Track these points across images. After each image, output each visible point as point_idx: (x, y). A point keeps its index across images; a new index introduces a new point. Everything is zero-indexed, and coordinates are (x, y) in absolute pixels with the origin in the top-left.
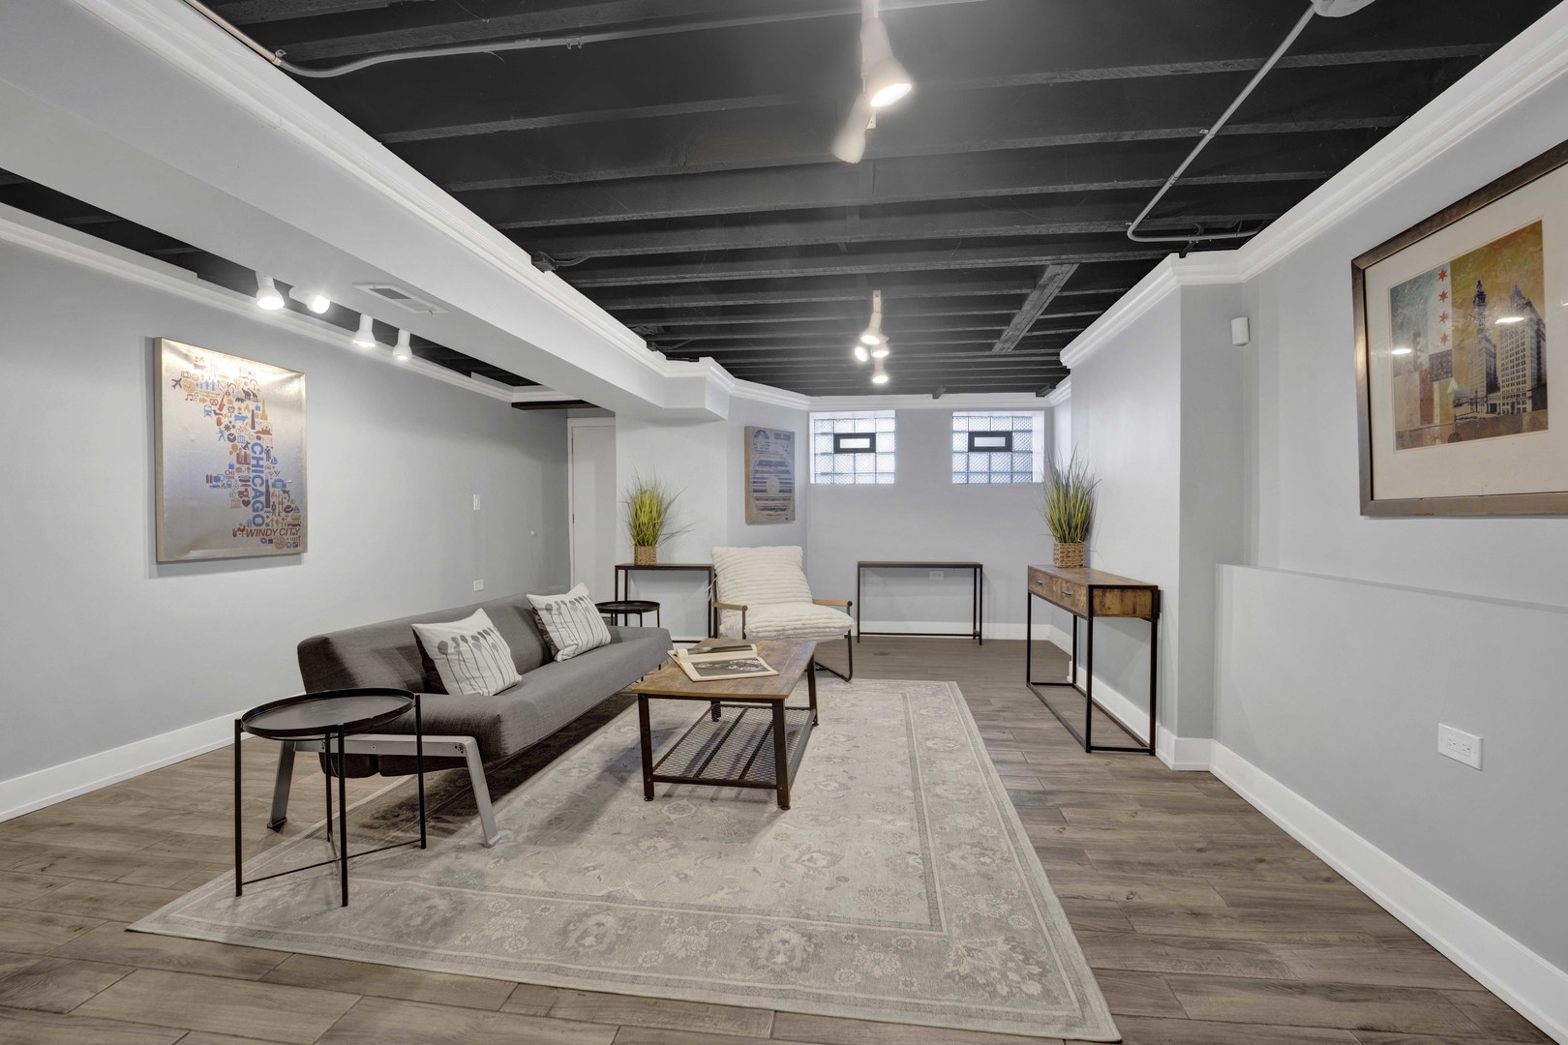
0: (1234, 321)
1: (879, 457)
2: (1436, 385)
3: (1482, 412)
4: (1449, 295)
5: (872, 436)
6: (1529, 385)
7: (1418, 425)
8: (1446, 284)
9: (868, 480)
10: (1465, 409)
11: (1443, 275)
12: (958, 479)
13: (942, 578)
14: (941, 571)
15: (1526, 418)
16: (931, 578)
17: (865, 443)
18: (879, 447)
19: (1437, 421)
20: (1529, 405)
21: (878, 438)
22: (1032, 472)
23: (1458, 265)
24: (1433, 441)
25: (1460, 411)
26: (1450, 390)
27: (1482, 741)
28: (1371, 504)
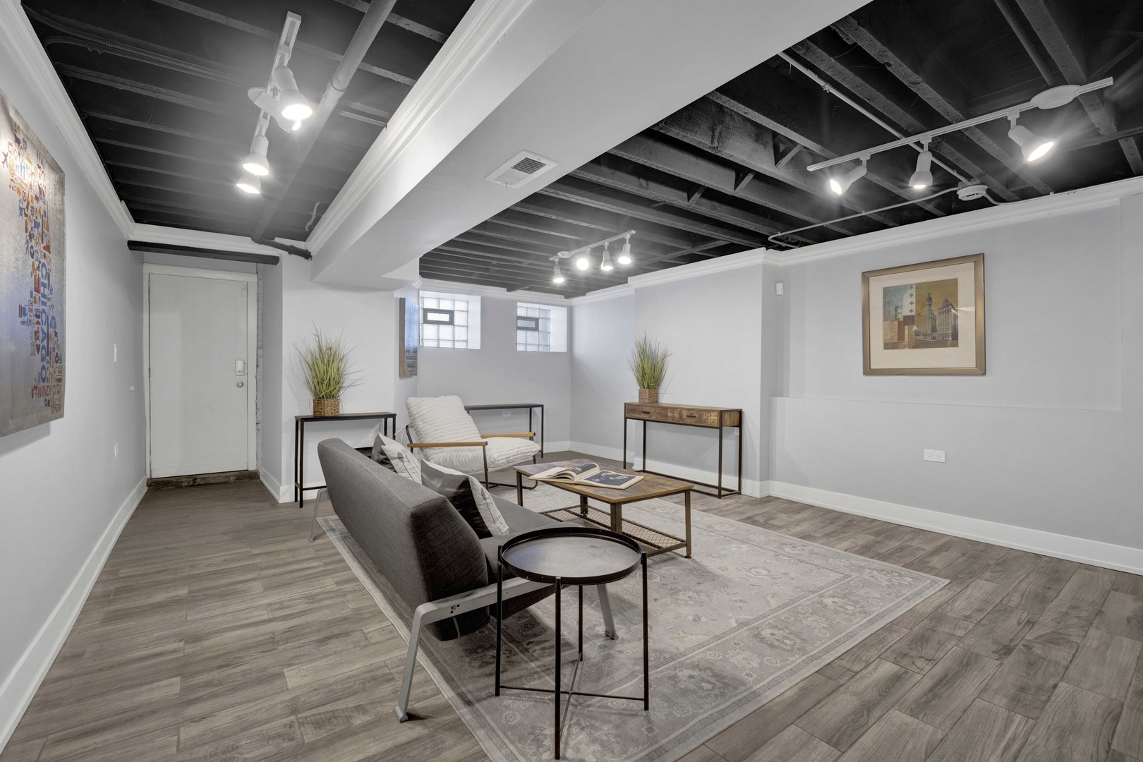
0: (777, 284)
1: (456, 328)
2: (906, 327)
3: (929, 339)
4: (914, 295)
5: (451, 313)
6: (950, 331)
7: (896, 341)
8: (913, 291)
9: (449, 345)
10: (921, 337)
11: (911, 288)
12: (520, 348)
13: (510, 415)
14: (510, 411)
15: (949, 343)
16: (504, 416)
17: (446, 318)
18: (456, 322)
19: (906, 340)
20: (950, 339)
21: (456, 315)
22: (549, 346)
23: (919, 286)
24: (904, 347)
25: (918, 338)
26: (913, 329)
27: (946, 453)
28: (868, 371)
